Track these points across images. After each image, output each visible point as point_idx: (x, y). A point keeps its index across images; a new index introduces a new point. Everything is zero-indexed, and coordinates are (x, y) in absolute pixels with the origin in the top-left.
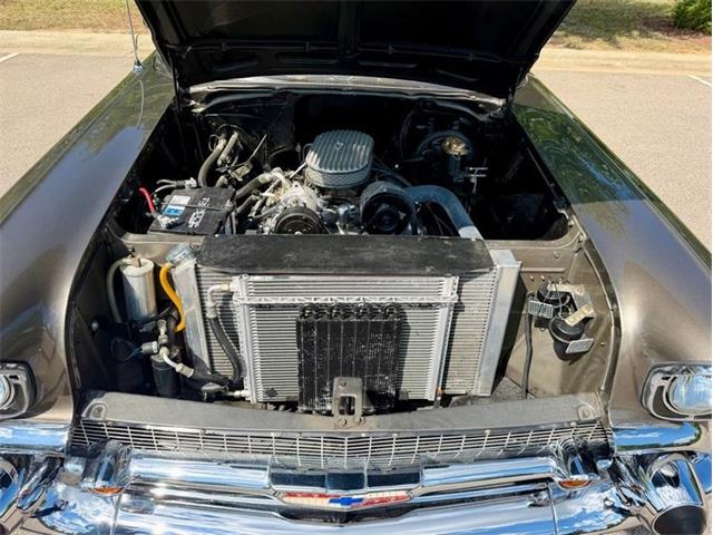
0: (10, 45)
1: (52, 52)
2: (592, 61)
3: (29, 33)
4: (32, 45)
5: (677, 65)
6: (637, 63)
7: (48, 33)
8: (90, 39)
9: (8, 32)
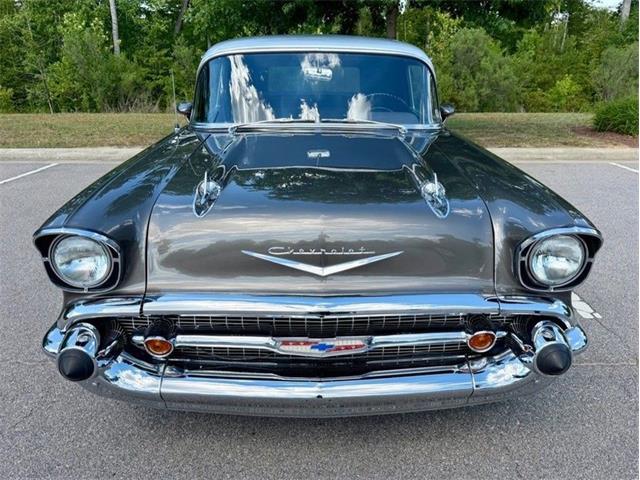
0: (51, 159)
1: (85, 162)
2: (528, 156)
3: (67, 149)
4: (69, 158)
5: (599, 157)
6: (566, 156)
7: (83, 149)
8: (116, 153)
9: (50, 150)
